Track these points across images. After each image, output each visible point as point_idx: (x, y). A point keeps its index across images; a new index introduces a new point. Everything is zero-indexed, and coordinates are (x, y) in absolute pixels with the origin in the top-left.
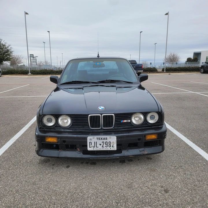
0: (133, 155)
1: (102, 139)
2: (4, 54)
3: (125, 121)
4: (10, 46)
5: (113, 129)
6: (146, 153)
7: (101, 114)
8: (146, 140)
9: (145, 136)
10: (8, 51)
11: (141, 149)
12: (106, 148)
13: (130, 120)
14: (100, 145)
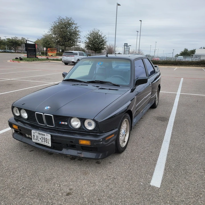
0: (70, 155)
1: (41, 134)
2: (99, 44)
3: (63, 123)
4: (105, 37)
5: (55, 128)
6: (82, 156)
7: (44, 113)
8: (79, 144)
9: (78, 140)
10: (103, 41)
11: (79, 152)
12: (44, 143)
13: (67, 123)
14: (40, 139)
